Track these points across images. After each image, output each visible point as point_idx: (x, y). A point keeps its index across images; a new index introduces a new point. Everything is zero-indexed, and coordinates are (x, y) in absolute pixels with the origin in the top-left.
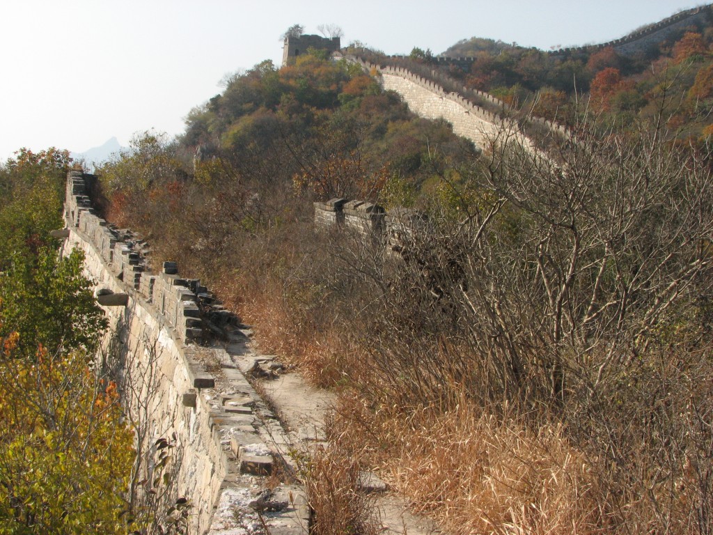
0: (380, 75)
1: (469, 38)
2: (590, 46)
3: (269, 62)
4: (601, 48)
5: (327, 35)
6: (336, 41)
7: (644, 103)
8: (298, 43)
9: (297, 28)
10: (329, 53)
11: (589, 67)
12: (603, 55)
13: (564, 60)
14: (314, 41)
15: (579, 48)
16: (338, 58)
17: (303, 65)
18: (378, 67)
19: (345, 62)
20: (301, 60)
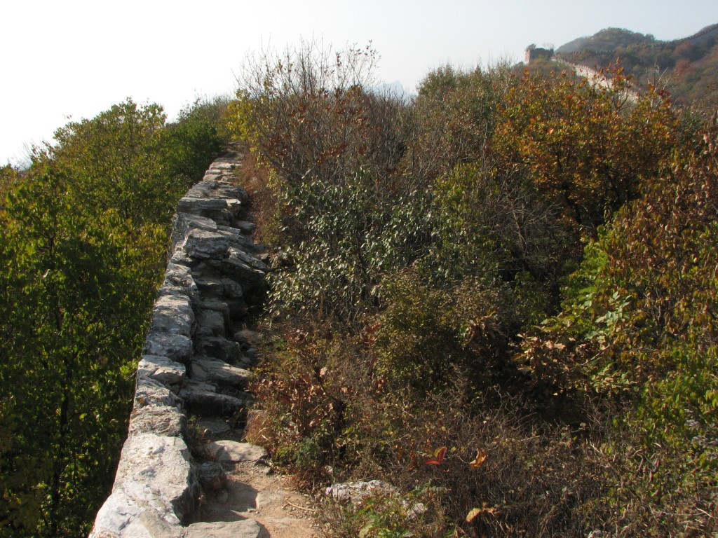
0: (574, 68)
1: (607, 28)
2: (676, 41)
3: (522, 63)
4: (683, 41)
5: (547, 48)
6: (552, 50)
7: (699, 79)
8: (534, 52)
9: (533, 45)
10: (549, 57)
11: (676, 53)
12: (684, 47)
13: (662, 49)
14: (541, 51)
15: (670, 42)
16: (554, 60)
17: (538, 63)
18: (573, 65)
19: (557, 62)
20: (536, 61)
